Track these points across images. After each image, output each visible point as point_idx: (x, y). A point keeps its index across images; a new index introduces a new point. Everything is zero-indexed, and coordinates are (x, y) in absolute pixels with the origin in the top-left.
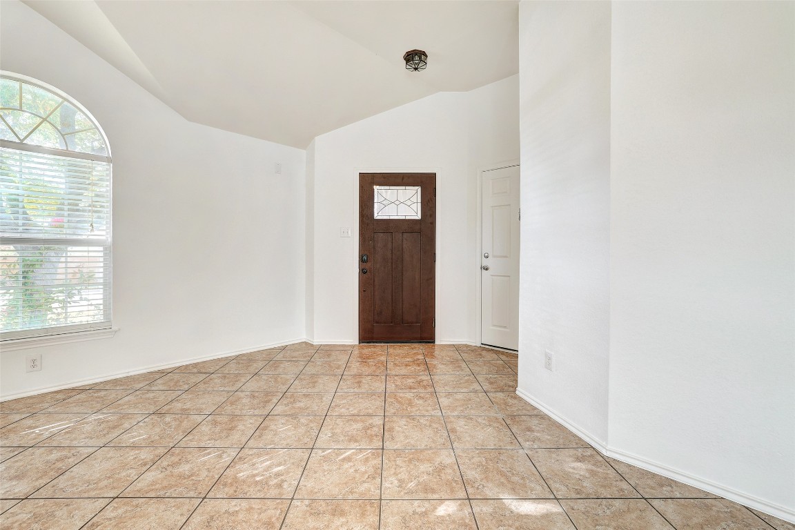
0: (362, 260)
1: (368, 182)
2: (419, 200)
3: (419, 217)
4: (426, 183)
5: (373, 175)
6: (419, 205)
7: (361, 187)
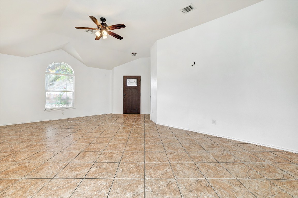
0: (124, 95)
1: (126, 78)
2: (137, 82)
3: (137, 86)
4: (139, 78)
5: (127, 76)
6: (137, 83)
7: (124, 79)
